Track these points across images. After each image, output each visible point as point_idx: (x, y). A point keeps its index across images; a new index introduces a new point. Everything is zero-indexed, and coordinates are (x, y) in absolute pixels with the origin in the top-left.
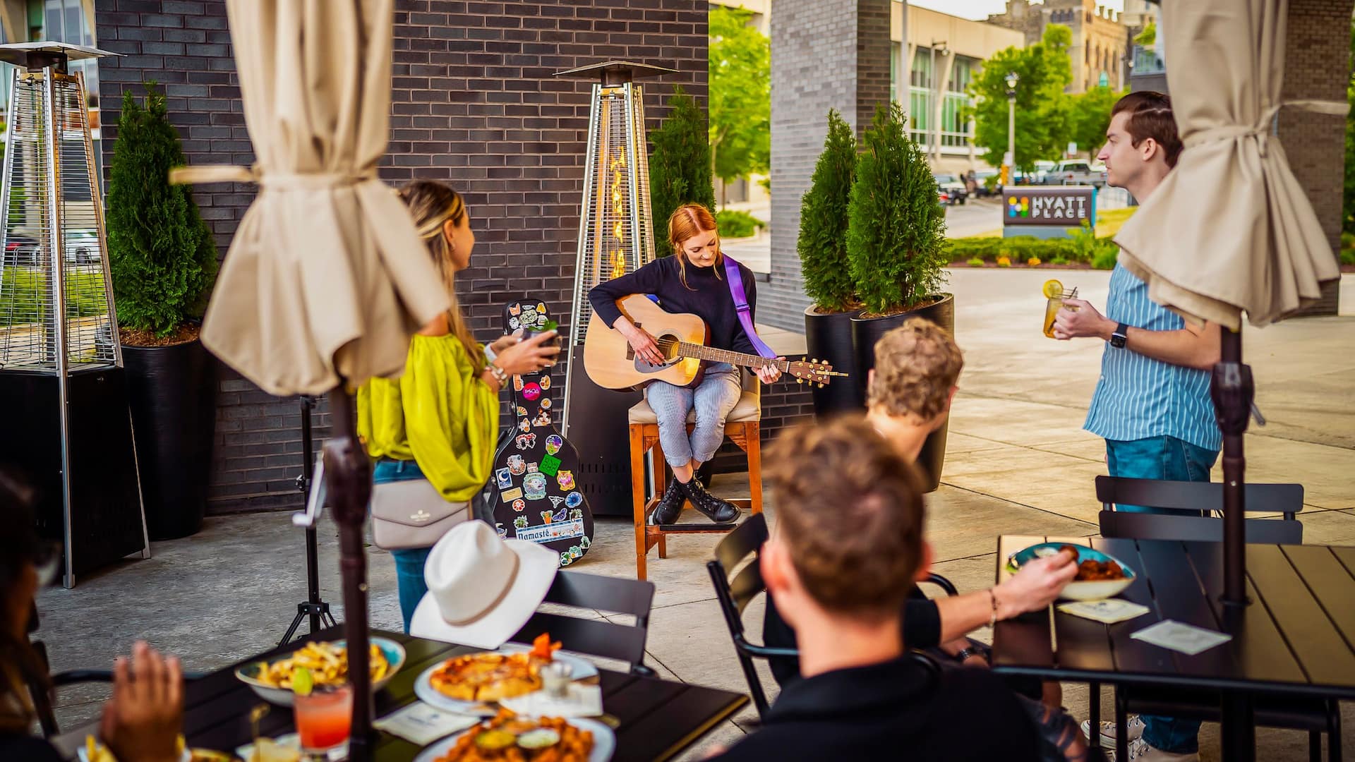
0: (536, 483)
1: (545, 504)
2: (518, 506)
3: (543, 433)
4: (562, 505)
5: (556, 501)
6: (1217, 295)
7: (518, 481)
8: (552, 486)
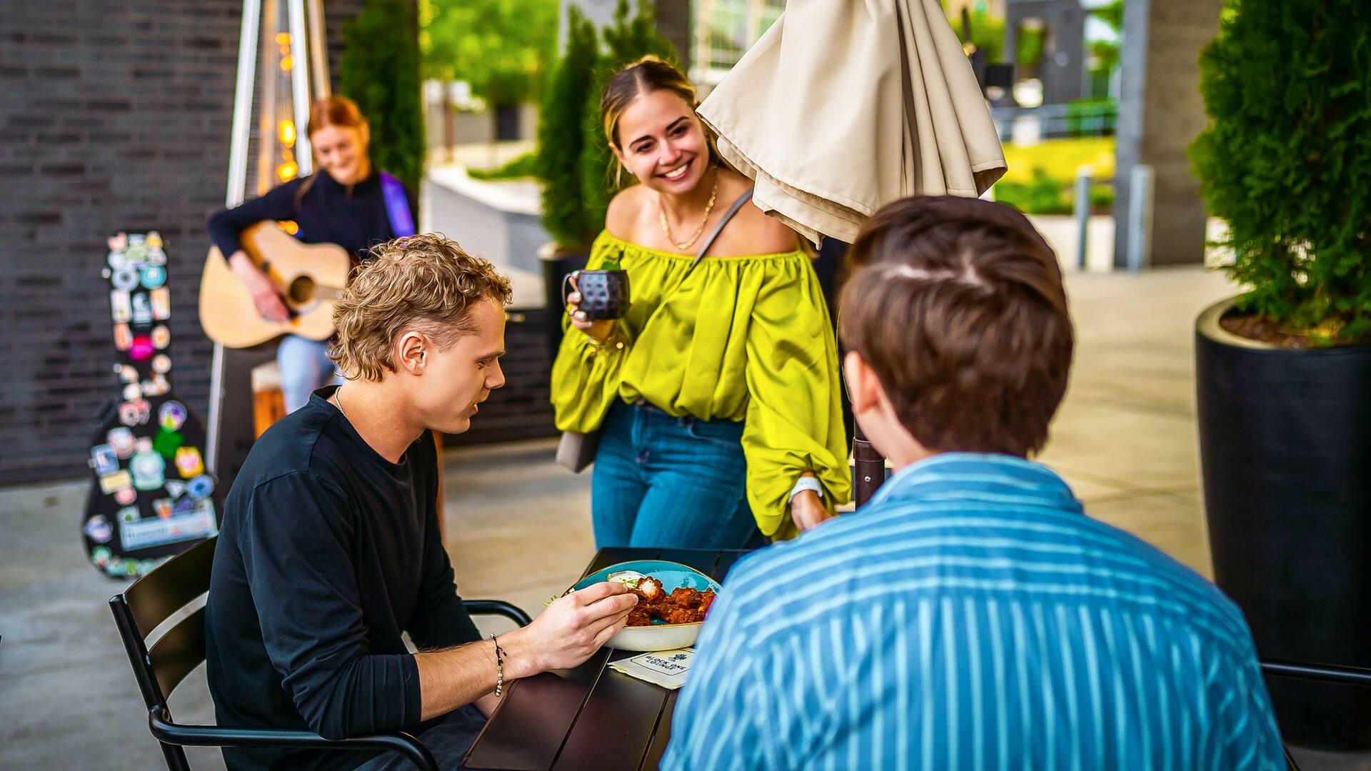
0: (149, 467)
1: (162, 493)
2: (125, 496)
3: (156, 403)
4: (184, 495)
5: (176, 488)
6: (824, 194)
7: (124, 463)
8: (171, 471)
